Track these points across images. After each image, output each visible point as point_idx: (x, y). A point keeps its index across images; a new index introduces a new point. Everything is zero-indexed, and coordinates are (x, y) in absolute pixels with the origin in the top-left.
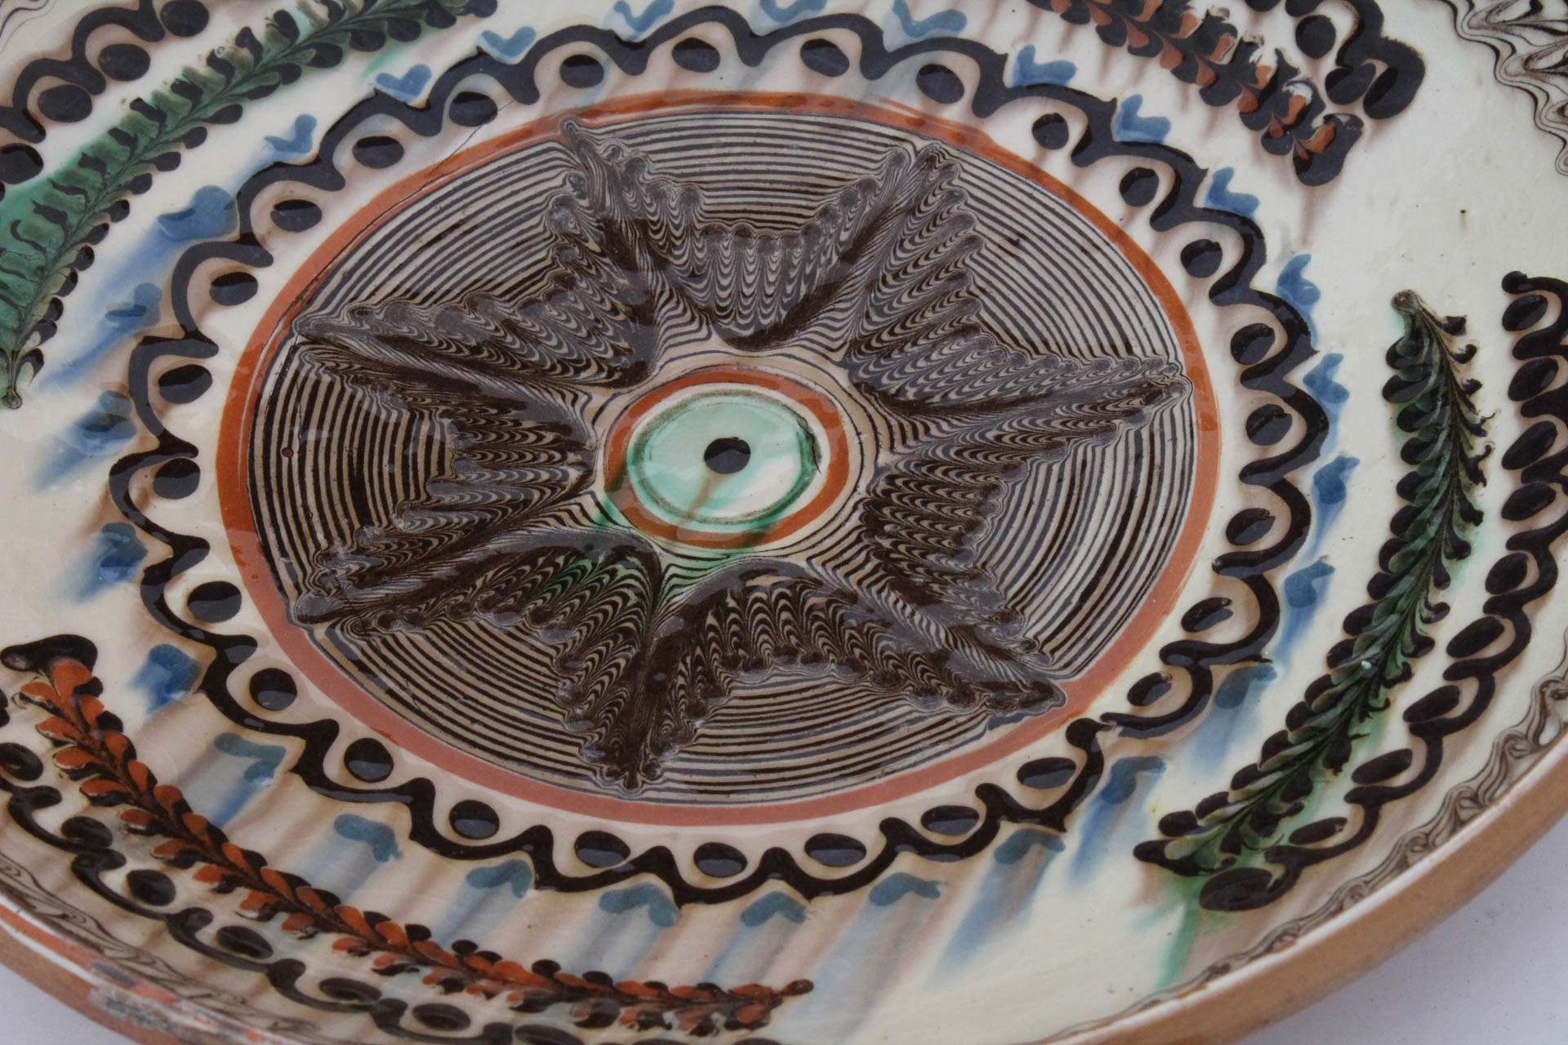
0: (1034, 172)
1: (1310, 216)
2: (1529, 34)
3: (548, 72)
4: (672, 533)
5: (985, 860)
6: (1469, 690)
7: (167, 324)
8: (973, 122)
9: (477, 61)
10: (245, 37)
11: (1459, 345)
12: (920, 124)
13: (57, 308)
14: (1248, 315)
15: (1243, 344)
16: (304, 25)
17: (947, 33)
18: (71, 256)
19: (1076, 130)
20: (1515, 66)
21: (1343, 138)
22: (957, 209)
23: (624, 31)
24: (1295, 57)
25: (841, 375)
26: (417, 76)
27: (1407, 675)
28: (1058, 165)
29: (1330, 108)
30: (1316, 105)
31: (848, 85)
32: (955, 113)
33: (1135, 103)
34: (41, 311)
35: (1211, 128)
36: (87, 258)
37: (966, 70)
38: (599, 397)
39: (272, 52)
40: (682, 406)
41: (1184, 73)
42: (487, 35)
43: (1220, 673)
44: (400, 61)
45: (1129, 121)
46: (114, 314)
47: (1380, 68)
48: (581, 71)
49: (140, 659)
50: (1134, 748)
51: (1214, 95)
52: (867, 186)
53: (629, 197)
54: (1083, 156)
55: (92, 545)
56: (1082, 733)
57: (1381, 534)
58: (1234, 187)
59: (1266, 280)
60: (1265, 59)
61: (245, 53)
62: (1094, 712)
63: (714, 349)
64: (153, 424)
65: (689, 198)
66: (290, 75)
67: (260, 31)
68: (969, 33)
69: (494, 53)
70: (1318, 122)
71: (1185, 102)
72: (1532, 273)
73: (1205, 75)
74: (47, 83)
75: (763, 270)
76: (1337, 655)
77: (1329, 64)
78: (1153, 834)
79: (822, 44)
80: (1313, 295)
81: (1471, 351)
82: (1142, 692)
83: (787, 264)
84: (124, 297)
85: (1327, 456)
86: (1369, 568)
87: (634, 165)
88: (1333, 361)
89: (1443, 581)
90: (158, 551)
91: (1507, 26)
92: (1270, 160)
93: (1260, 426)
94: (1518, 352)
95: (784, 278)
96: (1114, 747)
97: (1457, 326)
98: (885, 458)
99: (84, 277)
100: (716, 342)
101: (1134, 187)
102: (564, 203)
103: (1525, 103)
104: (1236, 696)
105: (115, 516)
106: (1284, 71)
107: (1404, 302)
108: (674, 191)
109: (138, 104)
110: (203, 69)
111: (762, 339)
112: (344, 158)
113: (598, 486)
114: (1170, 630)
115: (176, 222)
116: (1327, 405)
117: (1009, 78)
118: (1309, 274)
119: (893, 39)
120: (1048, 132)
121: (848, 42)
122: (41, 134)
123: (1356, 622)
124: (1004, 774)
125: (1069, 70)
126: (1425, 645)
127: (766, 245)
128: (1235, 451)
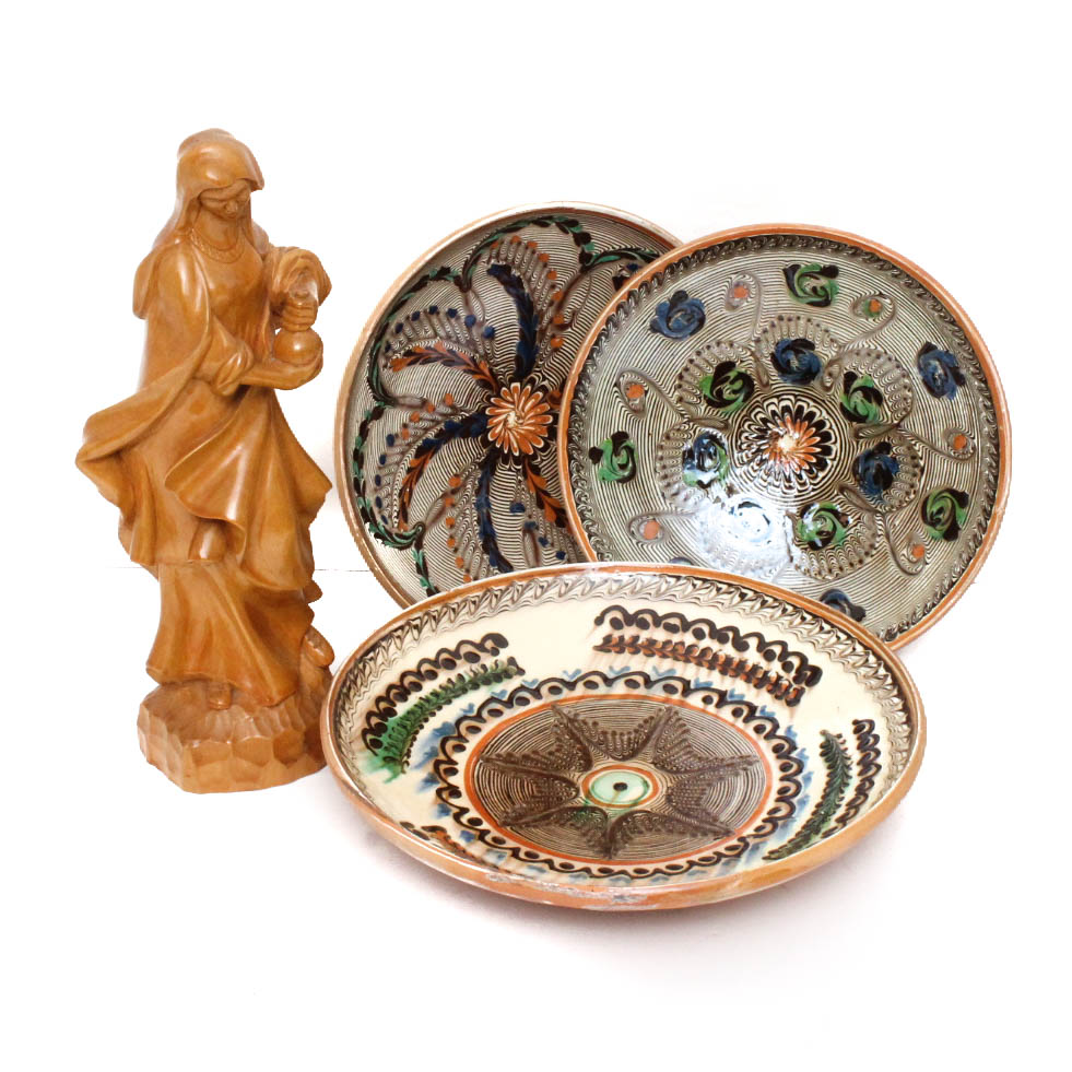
0: (704, 711)
1: (792, 716)
2: (853, 657)
3: (544, 690)
4: (609, 805)
5: (719, 866)
6: (852, 811)
7: (442, 757)
8: (683, 699)
9: (522, 688)
10: (449, 680)
11: (841, 740)
12: (666, 701)
13: (409, 751)
14: (776, 742)
15: (777, 749)
16: (467, 678)
17: (670, 675)
18: (410, 737)
19: (716, 699)
20: (850, 666)
21: (800, 693)
22: (681, 722)
23: (567, 679)
24: (782, 673)
25: (652, 766)
26: (503, 692)
27: (834, 813)
28: (711, 708)
29: (795, 686)
30: (790, 686)
31: (641, 691)
32: (677, 697)
33: (733, 690)
34: (406, 751)
35: (758, 695)
36: (415, 739)
37: (679, 685)
38: (577, 774)
39: (459, 685)
40: (605, 775)
41: (748, 680)
42: (524, 681)
43: (780, 823)
44: (497, 688)
45: (732, 696)
46: (426, 753)
47: (809, 673)
48: (555, 690)
49: (459, 833)
50: (758, 840)
51: (758, 686)
52: (652, 718)
53: (576, 724)
54: (719, 705)
55: (436, 808)
56: (742, 839)
57: (824, 786)
58: (767, 710)
59: (780, 732)
60: (773, 675)
61: (450, 686)
62: (745, 834)
63: (611, 762)
64: (445, 781)
65: (595, 724)
66: (465, 691)
67: (454, 679)
68: (677, 675)
69: (527, 686)
70: (791, 690)
71: (749, 689)
72: (860, 719)
73: (754, 681)
74: (394, 691)
75: (622, 741)
76: (814, 813)
77: (793, 674)
78: (767, 854)
79: (631, 680)
80: (795, 735)
81: (845, 741)
82: (758, 829)
83: (629, 739)
84: (428, 749)
85: (805, 772)
86: (821, 793)
87: (576, 715)
88: (804, 750)
89: (842, 792)
90: (455, 810)
91: (846, 656)
92: (777, 702)
93: (784, 768)
94: (858, 739)
95: (629, 743)
96: (751, 841)
97: (840, 736)
98: (669, 784)
99: (415, 743)
100: (610, 760)
101: (736, 713)
102: (556, 726)
103: (854, 676)
104: (785, 826)
105: (440, 801)
106: (779, 678)
107: (824, 733)
108: (590, 722)
109: (421, 698)
110: (439, 690)
111: (625, 758)
112: (485, 714)
113: (582, 794)
114: (764, 815)
115: (438, 732)
116: (803, 760)
117: (692, 686)
118: (793, 730)
119: (653, 678)
120: (707, 700)
121: (640, 679)
122: (395, 705)
123: (819, 806)
124: (721, 849)
125: (711, 683)
126: (839, 806)
127: (622, 734)
128: (777, 774)
